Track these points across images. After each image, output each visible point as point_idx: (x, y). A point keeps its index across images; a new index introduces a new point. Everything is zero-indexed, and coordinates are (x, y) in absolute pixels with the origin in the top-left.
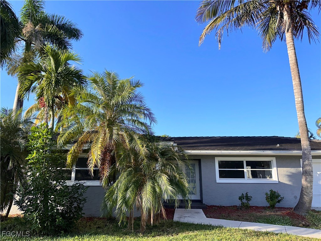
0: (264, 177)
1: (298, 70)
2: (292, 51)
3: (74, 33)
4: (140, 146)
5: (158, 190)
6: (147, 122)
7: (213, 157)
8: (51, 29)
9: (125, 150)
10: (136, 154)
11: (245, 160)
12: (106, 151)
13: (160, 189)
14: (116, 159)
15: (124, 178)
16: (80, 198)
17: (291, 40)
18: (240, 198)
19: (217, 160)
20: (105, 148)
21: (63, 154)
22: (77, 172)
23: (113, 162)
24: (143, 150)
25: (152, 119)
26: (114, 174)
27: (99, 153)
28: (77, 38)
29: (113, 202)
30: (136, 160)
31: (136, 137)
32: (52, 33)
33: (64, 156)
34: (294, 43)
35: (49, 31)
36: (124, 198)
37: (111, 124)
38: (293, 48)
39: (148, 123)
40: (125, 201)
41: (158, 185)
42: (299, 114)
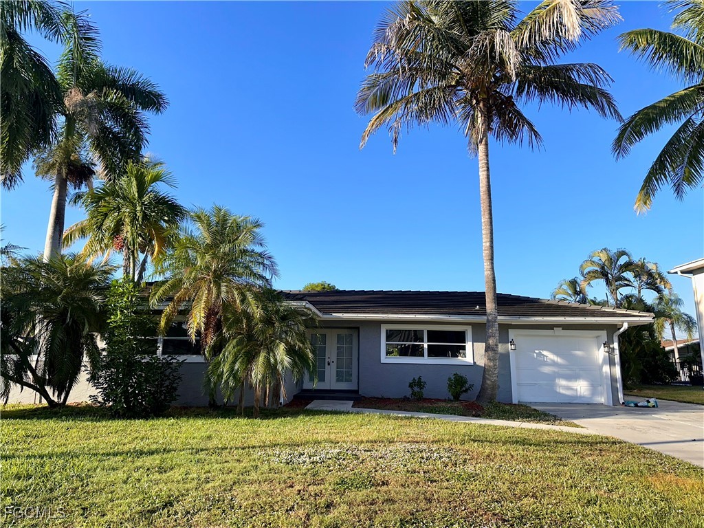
0: (455, 356)
1: (490, 202)
2: (483, 173)
3: (152, 100)
4: (255, 308)
5: (272, 360)
6: (267, 275)
7: (378, 323)
8: (113, 96)
9: (235, 313)
10: (249, 317)
11: (425, 328)
12: (210, 313)
13: (276, 360)
14: (223, 324)
15: (232, 345)
16: (175, 374)
17: (484, 157)
18: (411, 385)
19: (384, 330)
20: (209, 310)
21: (152, 316)
22: (165, 343)
23: (218, 327)
24: (257, 312)
25: (274, 272)
26: (220, 343)
27: (203, 315)
28: (158, 109)
29: (219, 376)
30: (248, 325)
31: (250, 297)
32: (114, 103)
33: (153, 319)
34: (488, 161)
35: (109, 99)
36: (232, 369)
37: (218, 278)
38: (486, 169)
39: (268, 277)
40: (233, 373)
41: (274, 355)
42: (487, 265)
